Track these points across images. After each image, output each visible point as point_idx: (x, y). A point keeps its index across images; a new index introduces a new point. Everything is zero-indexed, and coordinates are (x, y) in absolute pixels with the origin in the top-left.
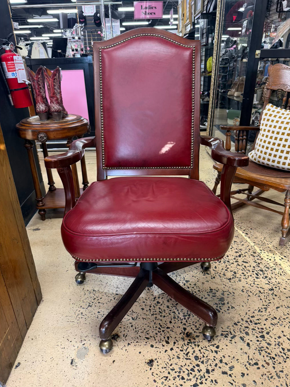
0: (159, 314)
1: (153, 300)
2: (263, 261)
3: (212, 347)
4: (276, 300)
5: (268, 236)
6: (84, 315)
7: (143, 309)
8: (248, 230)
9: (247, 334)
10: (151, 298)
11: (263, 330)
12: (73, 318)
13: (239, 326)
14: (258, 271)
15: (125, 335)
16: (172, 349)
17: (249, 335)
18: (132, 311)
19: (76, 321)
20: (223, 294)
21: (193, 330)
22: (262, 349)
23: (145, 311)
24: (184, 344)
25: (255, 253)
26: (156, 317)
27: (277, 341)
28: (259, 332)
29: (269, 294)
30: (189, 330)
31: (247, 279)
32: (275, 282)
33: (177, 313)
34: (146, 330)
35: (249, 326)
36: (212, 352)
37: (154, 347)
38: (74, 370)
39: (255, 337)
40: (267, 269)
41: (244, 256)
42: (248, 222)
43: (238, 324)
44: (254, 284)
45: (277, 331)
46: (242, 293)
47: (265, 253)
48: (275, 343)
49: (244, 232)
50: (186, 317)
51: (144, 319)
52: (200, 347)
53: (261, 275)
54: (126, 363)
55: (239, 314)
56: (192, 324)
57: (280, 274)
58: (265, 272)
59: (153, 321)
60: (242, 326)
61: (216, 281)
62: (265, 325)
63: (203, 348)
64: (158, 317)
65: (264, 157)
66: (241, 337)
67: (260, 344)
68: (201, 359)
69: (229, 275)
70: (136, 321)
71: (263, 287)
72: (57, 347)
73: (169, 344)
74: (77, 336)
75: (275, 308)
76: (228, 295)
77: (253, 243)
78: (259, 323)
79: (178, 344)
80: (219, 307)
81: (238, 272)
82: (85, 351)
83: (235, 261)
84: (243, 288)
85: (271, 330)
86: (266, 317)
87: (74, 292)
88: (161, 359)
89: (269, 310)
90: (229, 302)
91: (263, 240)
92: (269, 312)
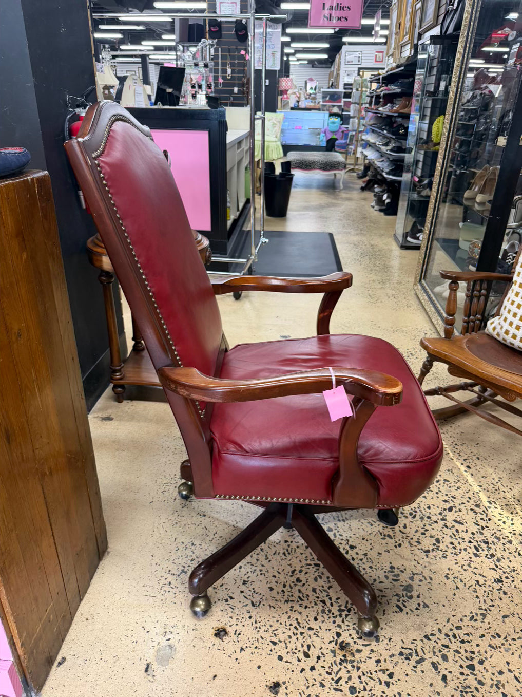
0: (298, 601)
1: (290, 574)
2: (491, 525)
3: (380, 674)
4: (504, 601)
5: (507, 477)
6: (173, 587)
7: (271, 589)
8: (471, 461)
9: (445, 658)
10: (286, 572)
11: (473, 656)
12: (155, 590)
13: (432, 642)
14: (479, 543)
15: (237, 633)
16: (313, 668)
17: (447, 661)
18: (253, 591)
19: (159, 596)
20: (412, 579)
21: (353, 638)
22: (468, 690)
23: (274, 593)
24: (335, 662)
25: (478, 506)
26: (292, 607)
27: (495, 679)
28: (466, 658)
29: (493, 588)
30: (345, 637)
31: (457, 555)
32: (507, 567)
33: (328, 603)
34: (273, 628)
35: (450, 644)
36: (381, 683)
37: (284, 660)
38: (149, 684)
39: (458, 666)
40: (496, 541)
41: (458, 510)
42: (474, 444)
43: (430, 637)
44: (469, 565)
45: (497, 660)
46: (445, 580)
47: (496, 508)
48: (492, 682)
49: (464, 462)
50: (344, 614)
51: (272, 608)
52: (360, 671)
53: (483, 550)
54: (235, 682)
55: (436, 620)
56: (351, 628)
57: (517, 553)
58: (492, 546)
59: (287, 613)
60: (437, 643)
61: (402, 553)
62: (478, 645)
63: (365, 673)
64: (297, 607)
65: (515, 333)
66: (433, 663)
67: (465, 679)
68: (359, 692)
69: (427, 543)
70: (258, 609)
71: (484, 574)
72: (125, 638)
73: (309, 659)
74: (159, 623)
75: (500, 617)
76: (421, 581)
77: (478, 487)
78: (468, 641)
79: (324, 661)
80: (401, 601)
81: (444, 540)
82: (170, 650)
83: (440, 517)
84: (448, 571)
85: (488, 656)
86: (481, 632)
87: (160, 541)
88: (293, 683)
89: (489, 618)
90: (421, 595)
91: (497, 483)
92: (489, 623)
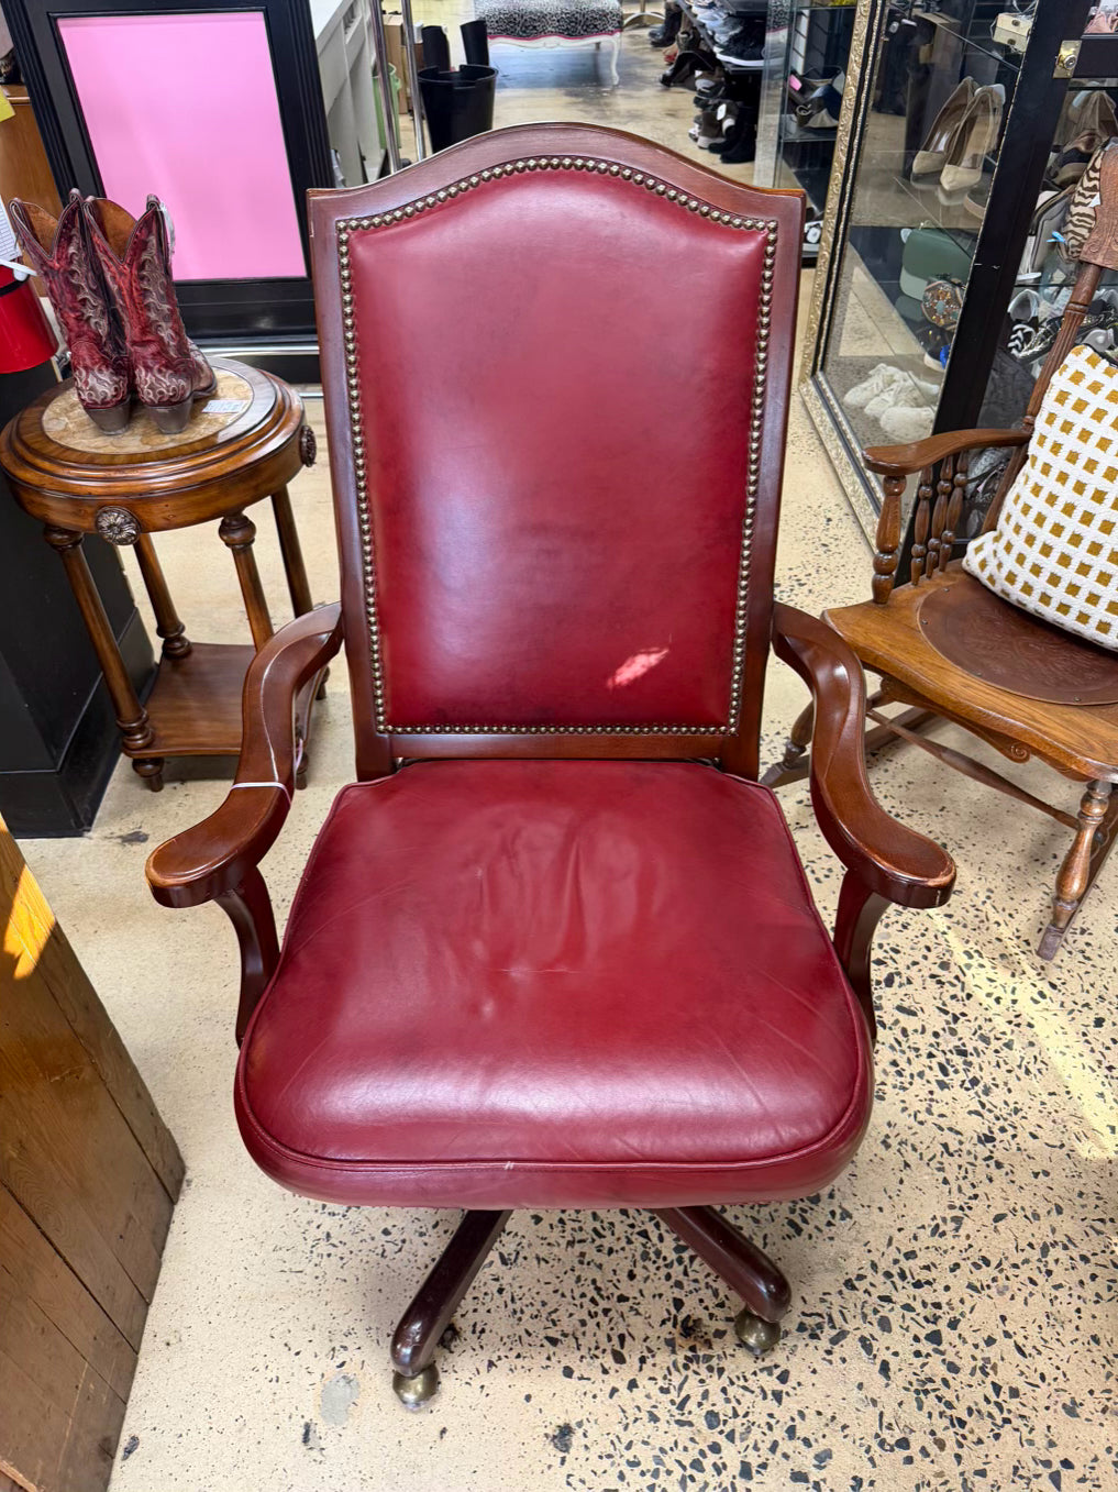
0: (593, 1241)
2: (972, 1009)
3: (763, 1378)
4: (996, 1183)
5: (1004, 886)
6: (336, 1243)
7: (537, 1220)
9: (885, 1325)
11: (939, 1312)
12: (299, 1254)
13: (860, 1293)
14: (949, 1056)
15: (478, 1329)
16: (633, 1385)
17: (889, 1330)
19: (309, 1269)
21: (706, 1308)
23: (544, 1228)
24: (675, 1364)
26: (583, 1254)
27: (979, 1357)
28: (926, 1319)
29: (976, 1158)
30: (691, 1308)
31: (904, 1089)
32: (1003, 1105)
33: (654, 1238)
34: (549, 1309)
35: (894, 1292)
36: (765, 1398)
37: (576, 1375)
38: (315, 1467)
39: (910, 1335)
40: (981, 1045)
41: (905, 981)
42: (936, 810)
43: (856, 1283)
44: (929, 1111)
45: (983, 1315)
46: (882, 1151)
47: (981, 966)
48: (973, 1363)
50: (686, 1255)
51: (542, 1263)
52: (725, 1376)
53: (956, 1072)
54: (484, 1437)
55: (866, 1245)
56: (702, 1285)
57: (1023, 1069)
58: (974, 1059)
59: (573, 1270)
60: (870, 1294)
63: (735, 1380)
64: (591, 1254)
65: (1030, 583)
67: (923, 1365)
68: (725, 1422)
70: (515, 1270)
71: (958, 1128)
72: (253, 1374)
73: (624, 1366)
74: (317, 1332)
75: (988, 1220)
77: (945, 919)
78: (928, 1283)
79: (654, 1365)
80: (798, 1211)
81: (878, 1057)
82: (348, 1390)
84: (887, 1130)
85: (966, 1309)
86: (953, 1258)
88: (596, 1421)
89: (968, 1227)
90: (836, 1192)
91: (984, 903)
92: (968, 1237)
